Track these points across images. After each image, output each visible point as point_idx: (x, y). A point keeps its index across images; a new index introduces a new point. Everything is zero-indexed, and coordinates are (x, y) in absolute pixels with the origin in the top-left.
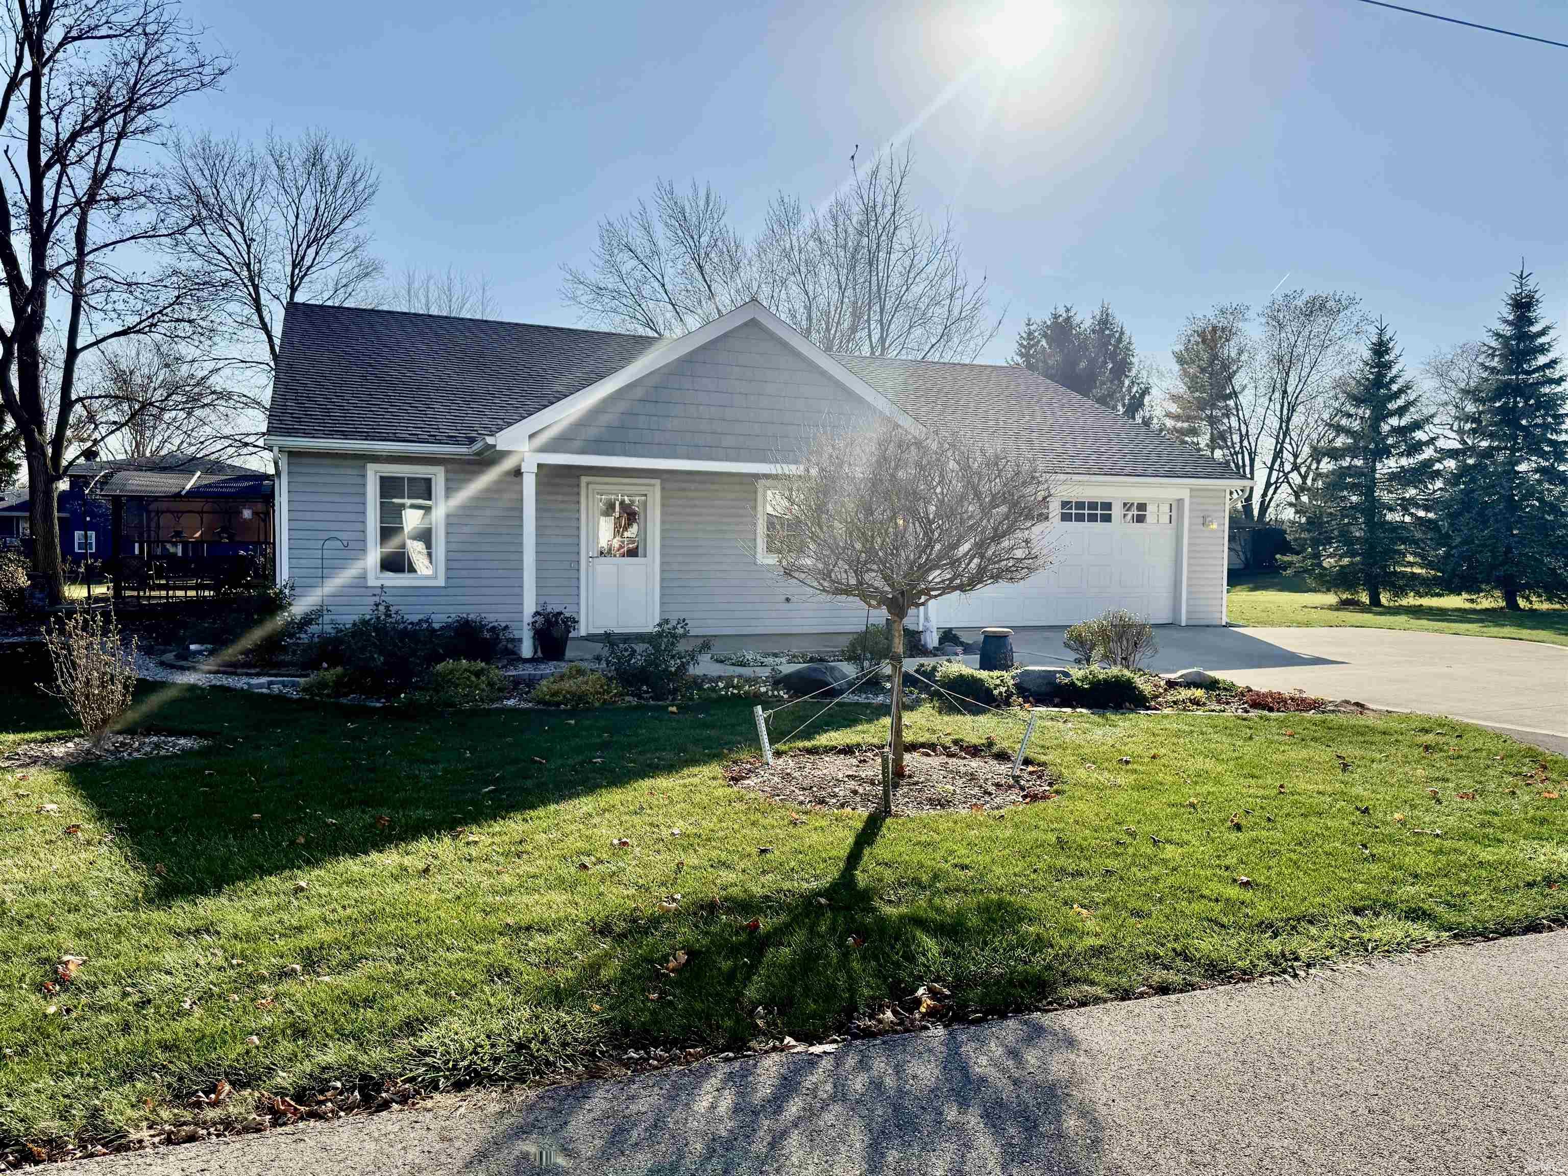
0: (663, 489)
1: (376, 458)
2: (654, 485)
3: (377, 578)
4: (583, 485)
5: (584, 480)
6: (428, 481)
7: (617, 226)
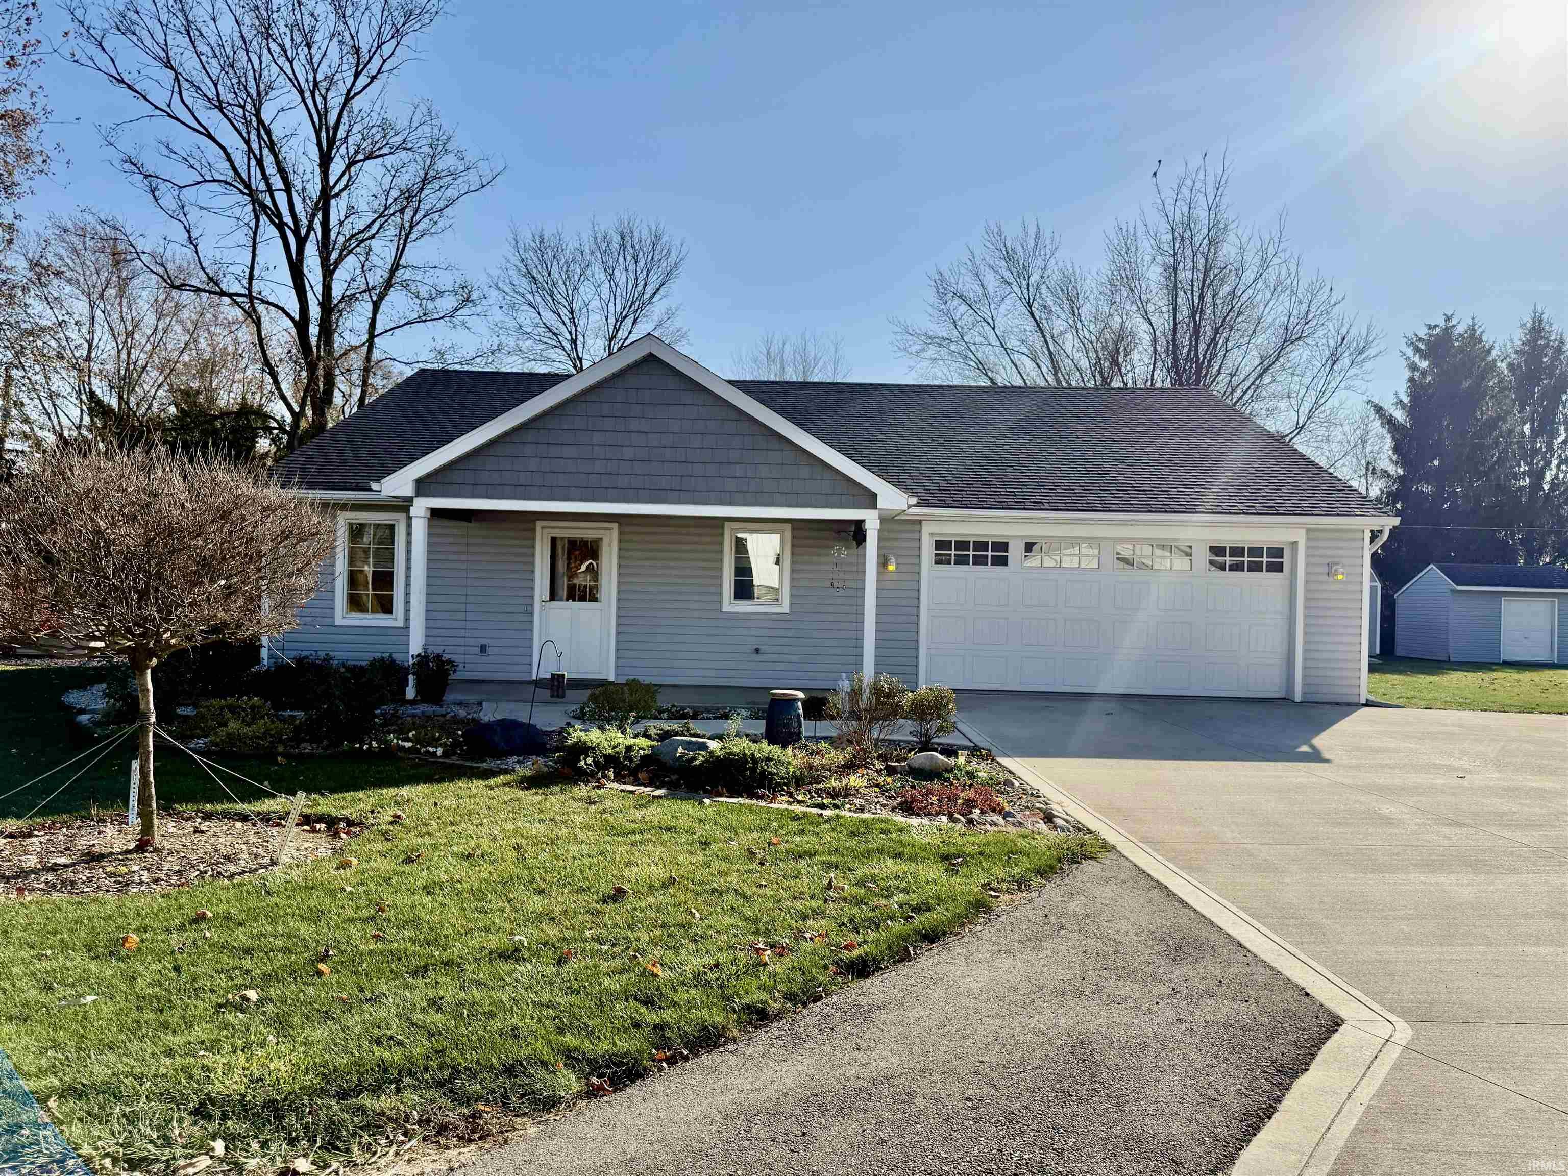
0: (621, 533)
1: (344, 507)
2: (609, 529)
3: (344, 618)
4: (538, 529)
5: (539, 524)
6: (392, 527)
7: (946, 274)
